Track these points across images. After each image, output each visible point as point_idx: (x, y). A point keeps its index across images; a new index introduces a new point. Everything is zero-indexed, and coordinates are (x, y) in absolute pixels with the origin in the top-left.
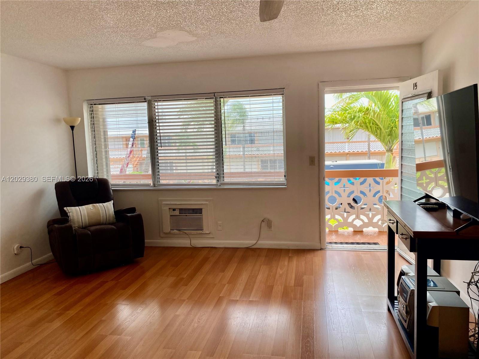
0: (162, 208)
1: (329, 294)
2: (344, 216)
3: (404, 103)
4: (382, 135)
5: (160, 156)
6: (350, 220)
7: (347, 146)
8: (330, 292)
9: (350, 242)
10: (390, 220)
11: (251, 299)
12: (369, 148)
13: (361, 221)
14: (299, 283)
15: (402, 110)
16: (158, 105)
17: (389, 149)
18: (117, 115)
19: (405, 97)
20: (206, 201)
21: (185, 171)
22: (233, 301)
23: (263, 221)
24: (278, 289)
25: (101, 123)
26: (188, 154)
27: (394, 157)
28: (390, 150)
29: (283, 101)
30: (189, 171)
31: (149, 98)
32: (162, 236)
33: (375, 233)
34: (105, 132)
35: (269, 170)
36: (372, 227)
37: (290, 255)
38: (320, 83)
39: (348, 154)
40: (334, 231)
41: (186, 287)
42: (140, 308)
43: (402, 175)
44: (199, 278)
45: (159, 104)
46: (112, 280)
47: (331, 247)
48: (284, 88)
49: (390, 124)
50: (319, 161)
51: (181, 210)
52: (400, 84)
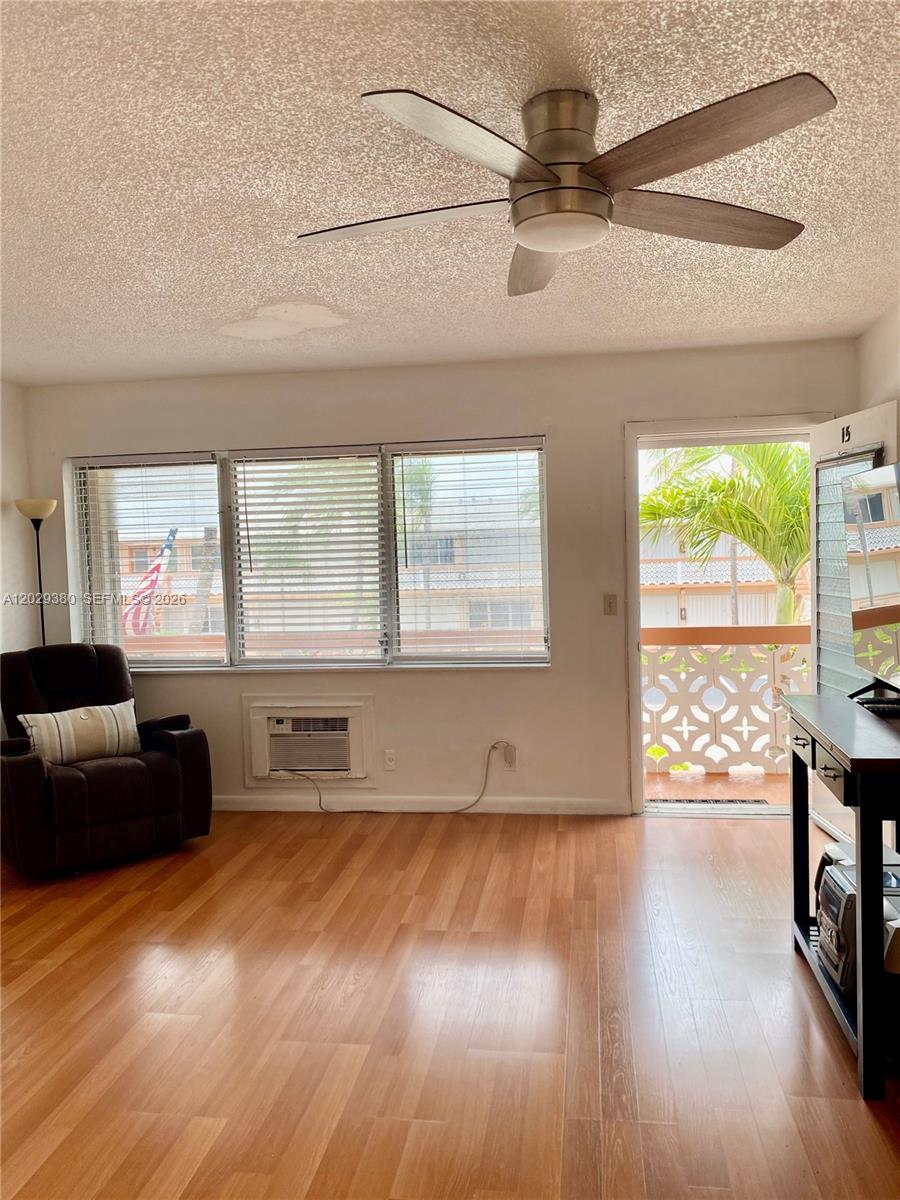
0: (251, 717)
1: (657, 916)
2: (682, 736)
3: (821, 473)
4: (769, 545)
5: (246, 593)
6: (697, 747)
7: (679, 571)
8: (658, 911)
9: (700, 797)
10: (797, 739)
11: (475, 928)
12: (734, 575)
13: (723, 750)
14: (586, 891)
15: (818, 488)
16: (244, 472)
17: (785, 578)
18: (145, 495)
19: (823, 459)
20: (359, 699)
21: (279, 629)
22: (433, 934)
23: (493, 747)
24: (537, 905)
25: (103, 514)
26: (287, 589)
27: (799, 597)
28: (788, 580)
29: (541, 464)
30: (289, 629)
31: (224, 455)
32: (250, 786)
33: (757, 778)
34: (112, 534)
35: (510, 627)
36: (748, 764)
37: (560, 829)
38: (627, 426)
39: (682, 589)
40: (659, 773)
41: (318, 903)
42: (214, 952)
43: (818, 639)
44: (348, 883)
45: (248, 468)
46: (139, 888)
47: (656, 810)
48: (544, 436)
49: (786, 519)
50: (626, 605)
51: (298, 723)
52: (813, 429)
